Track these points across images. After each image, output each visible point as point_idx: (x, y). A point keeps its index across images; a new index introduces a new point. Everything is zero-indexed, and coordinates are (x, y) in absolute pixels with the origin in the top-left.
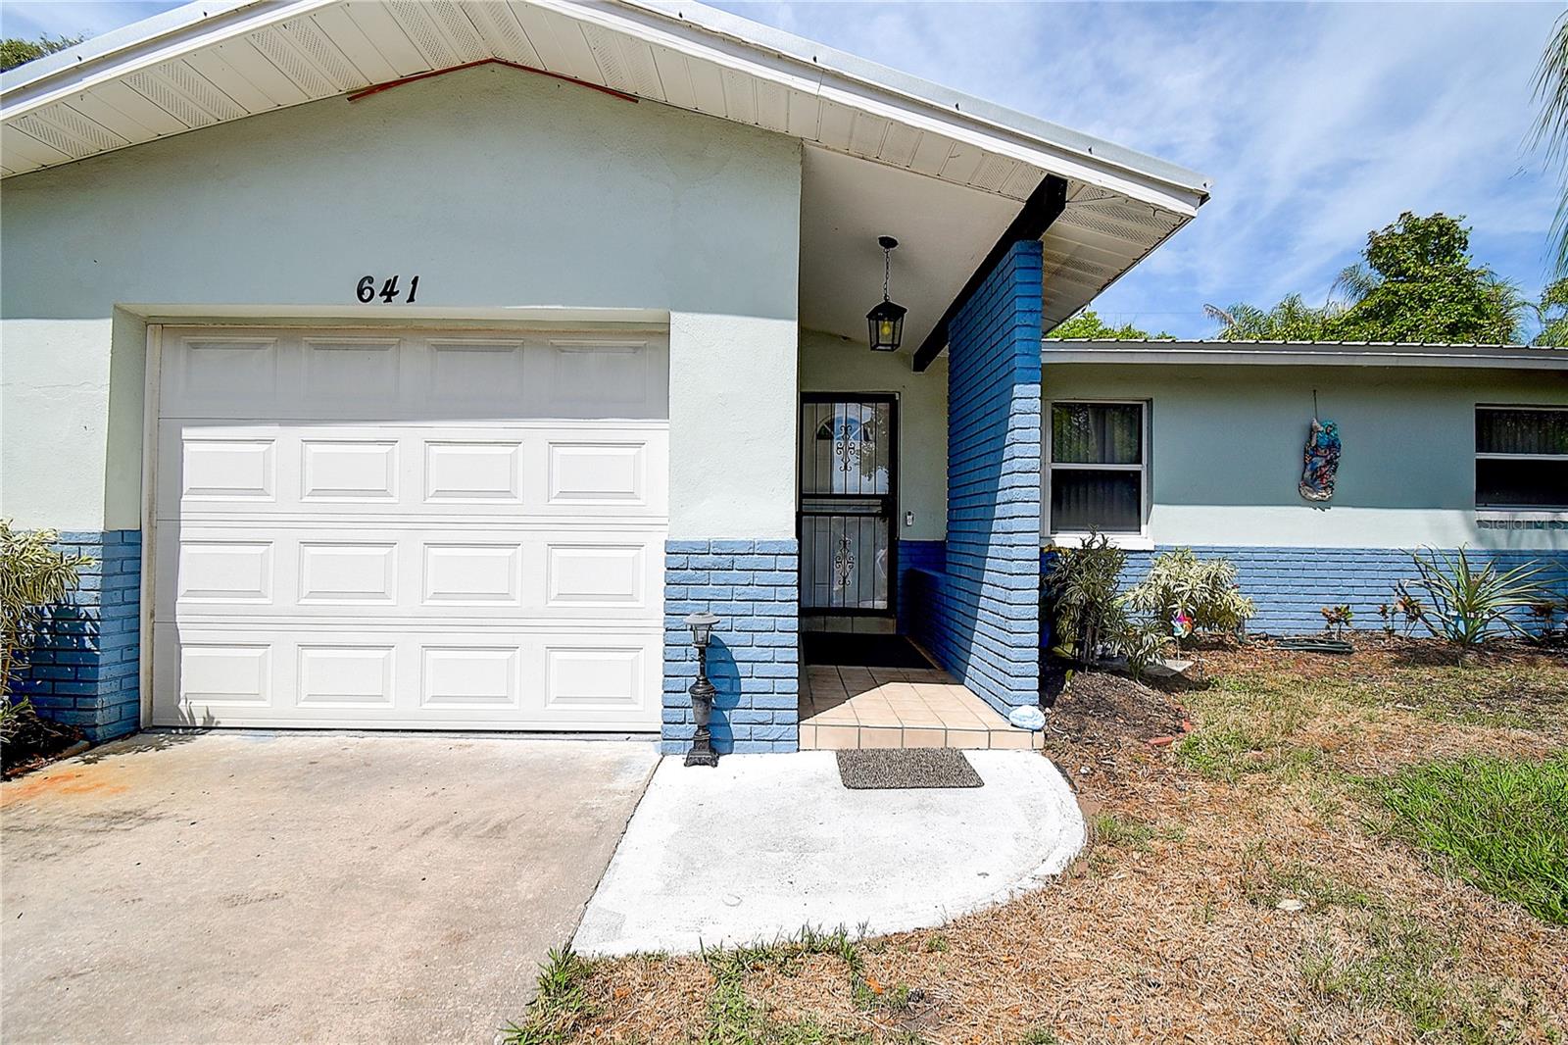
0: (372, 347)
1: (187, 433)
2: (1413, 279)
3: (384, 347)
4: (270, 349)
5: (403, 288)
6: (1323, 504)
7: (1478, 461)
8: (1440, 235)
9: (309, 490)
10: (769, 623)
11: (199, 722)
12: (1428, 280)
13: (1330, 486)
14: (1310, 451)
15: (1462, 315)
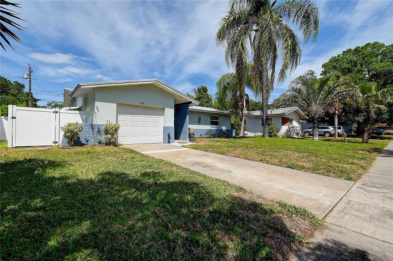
0: (137, 107)
1: (118, 115)
2: (202, 95)
3: (138, 108)
4: (127, 107)
5: (144, 103)
6: (199, 125)
7: (211, 121)
8: (205, 89)
9: (131, 121)
10: (172, 133)
11: (120, 144)
12: (204, 95)
13: (200, 123)
14: (199, 119)
15: (207, 100)
